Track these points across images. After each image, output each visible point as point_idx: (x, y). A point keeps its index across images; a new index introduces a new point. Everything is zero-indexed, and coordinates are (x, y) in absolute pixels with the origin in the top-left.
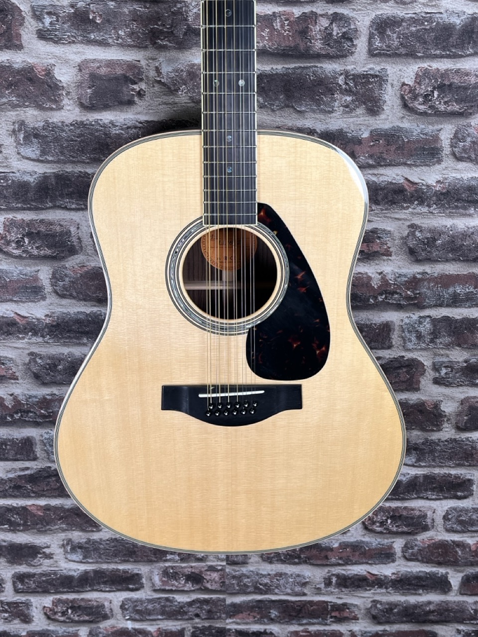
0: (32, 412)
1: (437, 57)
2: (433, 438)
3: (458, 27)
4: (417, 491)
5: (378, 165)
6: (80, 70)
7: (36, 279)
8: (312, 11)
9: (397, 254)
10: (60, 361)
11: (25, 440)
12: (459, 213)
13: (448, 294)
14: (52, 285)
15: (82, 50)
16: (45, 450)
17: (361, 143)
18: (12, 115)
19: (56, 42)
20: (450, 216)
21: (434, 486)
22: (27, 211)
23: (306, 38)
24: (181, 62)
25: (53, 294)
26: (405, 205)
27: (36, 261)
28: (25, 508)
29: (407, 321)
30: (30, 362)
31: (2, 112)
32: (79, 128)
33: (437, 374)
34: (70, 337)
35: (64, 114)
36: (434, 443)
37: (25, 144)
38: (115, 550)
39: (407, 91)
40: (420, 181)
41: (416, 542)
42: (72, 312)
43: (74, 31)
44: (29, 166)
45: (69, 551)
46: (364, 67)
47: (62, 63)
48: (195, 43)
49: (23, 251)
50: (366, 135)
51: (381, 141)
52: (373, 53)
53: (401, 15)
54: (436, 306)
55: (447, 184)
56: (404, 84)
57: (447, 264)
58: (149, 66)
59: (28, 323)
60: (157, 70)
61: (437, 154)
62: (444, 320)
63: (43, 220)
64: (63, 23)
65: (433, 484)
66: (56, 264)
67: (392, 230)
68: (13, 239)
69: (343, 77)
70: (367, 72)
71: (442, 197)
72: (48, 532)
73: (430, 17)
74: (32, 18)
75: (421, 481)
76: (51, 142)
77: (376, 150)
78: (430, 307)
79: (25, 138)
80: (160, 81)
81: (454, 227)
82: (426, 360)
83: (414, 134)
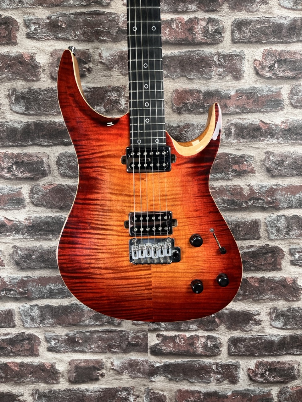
0: (13, 290)
1: (275, 43)
2: (294, 306)
3: (286, 26)
4: (286, 348)
5: (242, 112)
6: (52, 56)
7: (20, 193)
8: (195, 17)
9: (259, 172)
10: (33, 252)
11: (8, 311)
12: (298, 143)
13: (296, 199)
14: (30, 198)
15: (54, 44)
16: (21, 320)
17: (231, 98)
18: (8, 85)
19: (37, 40)
20: (292, 145)
21: (298, 344)
22: (16, 148)
23: (192, 33)
24: (115, 50)
25: (31, 204)
26: (262, 138)
27: (20, 181)
28: (6, 365)
29: (269, 219)
30: (13, 254)
31: (2, 83)
32: (50, 92)
33: (293, 258)
34: (41, 234)
35: (41, 83)
36: (295, 310)
37: (16, 103)
38: (69, 398)
39: (258, 64)
40: (270, 122)
41: (287, 389)
42: (43, 217)
43: (49, 33)
44: (18, 118)
45: (37, 399)
46: (229, 50)
47: (40, 52)
48: (123, 38)
49: (12, 175)
50: (233, 93)
51: (243, 97)
52: (234, 41)
53: (250, 18)
54: (287, 208)
55: (288, 124)
56: (255, 60)
57: (292, 178)
58: (95, 53)
59: (13, 225)
60: (100, 55)
61: (280, 104)
62: (294, 218)
63: (26, 153)
64: (42, 28)
65: (297, 342)
66: (33, 183)
67: (255, 155)
68: (6, 166)
69: (216, 56)
70: (231, 53)
71: (286, 132)
72: (22, 383)
73: (268, 19)
74: (24, 26)
75: (289, 341)
76: (32, 102)
77: (240, 103)
78: (284, 208)
79: (16, 100)
80: (102, 62)
81: (296, 153)
82: (284, 247)
83: (264, 91)
